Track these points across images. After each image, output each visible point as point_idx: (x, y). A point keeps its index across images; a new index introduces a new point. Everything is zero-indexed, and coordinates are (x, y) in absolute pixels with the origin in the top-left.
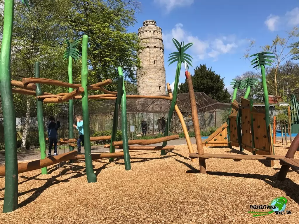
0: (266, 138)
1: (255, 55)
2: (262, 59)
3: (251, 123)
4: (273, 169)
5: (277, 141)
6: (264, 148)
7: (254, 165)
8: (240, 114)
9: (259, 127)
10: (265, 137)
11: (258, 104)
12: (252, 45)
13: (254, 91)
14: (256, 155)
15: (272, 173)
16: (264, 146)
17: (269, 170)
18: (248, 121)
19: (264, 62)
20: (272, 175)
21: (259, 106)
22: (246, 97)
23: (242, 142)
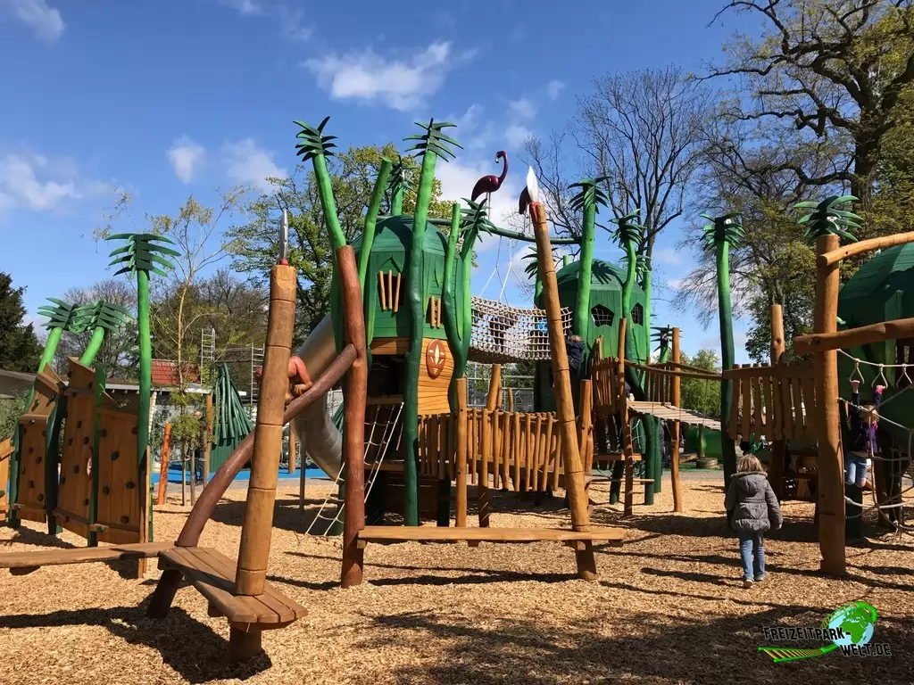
0: (133, 490)
1: (125, 236)
2: (142, 252)
3: (92, 442)
4: (143, 583)
5: (168, 495)
6: (126, 519)
7: (88, 577)
8: (62, 413)
9: (116, 455)
10: (131, 485)
11: (128, 384)
12: (123, 205)
13: (122, 343)
14: (100, 544)
15: (135, 597)
16: (126, 513)
17: (130, 588)
18: (85, 435)
19: (148, 261)
20: (135, 605)
21: (129, 391)
22: (87, 360)
23: (59, 505)
